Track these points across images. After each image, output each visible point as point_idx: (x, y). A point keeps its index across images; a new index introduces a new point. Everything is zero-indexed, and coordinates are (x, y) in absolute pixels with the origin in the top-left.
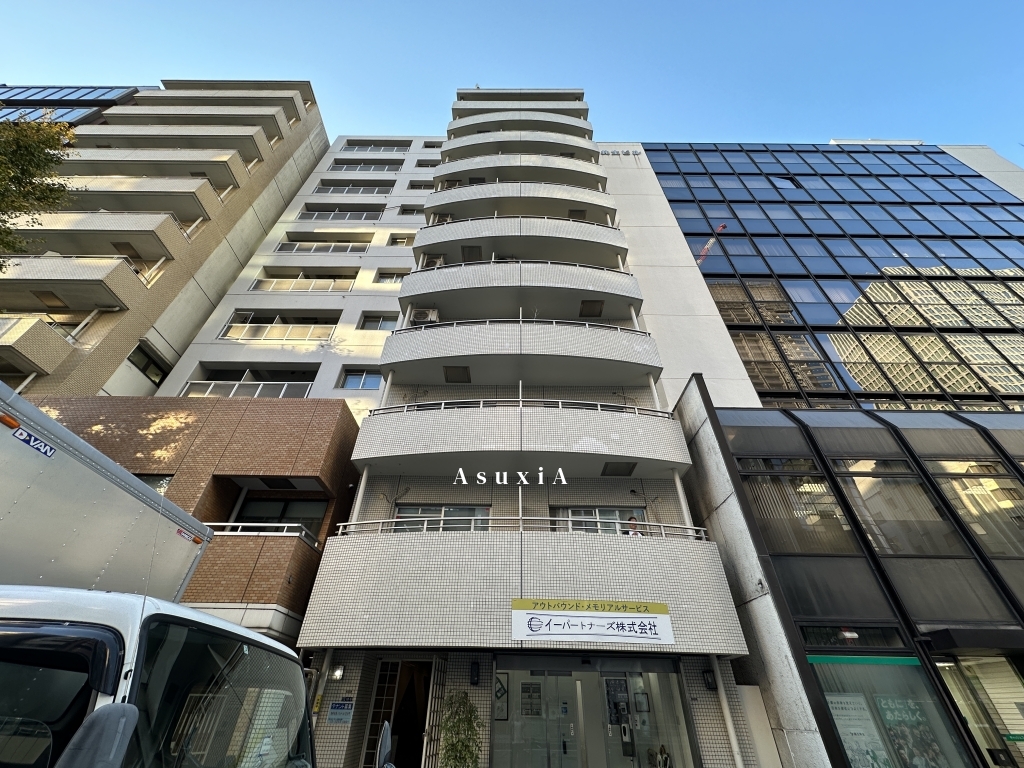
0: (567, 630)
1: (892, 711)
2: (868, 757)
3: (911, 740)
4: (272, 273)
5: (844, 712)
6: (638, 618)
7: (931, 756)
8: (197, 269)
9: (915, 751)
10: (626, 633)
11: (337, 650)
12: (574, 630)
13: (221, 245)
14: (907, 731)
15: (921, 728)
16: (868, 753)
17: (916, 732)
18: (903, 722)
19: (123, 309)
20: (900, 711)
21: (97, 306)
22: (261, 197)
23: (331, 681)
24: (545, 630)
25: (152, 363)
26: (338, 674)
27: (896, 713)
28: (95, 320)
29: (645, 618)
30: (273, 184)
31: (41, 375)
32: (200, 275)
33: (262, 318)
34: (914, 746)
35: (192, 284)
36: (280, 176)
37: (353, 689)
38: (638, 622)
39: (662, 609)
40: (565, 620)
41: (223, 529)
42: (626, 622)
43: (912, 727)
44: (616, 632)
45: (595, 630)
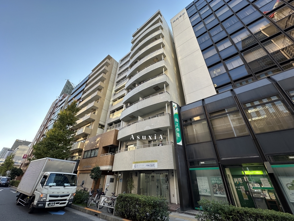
0: (140, 167)
1: (214, 181)
2: (205, 191)
3: (217, 187)
4: (115, 101)
5: (201, 181)
6: (151, 163)
7: (222, 191)
8: (103, 107)
9: (218, 190)
10: (149, 166)
11: (120, 171)
12: (141, 166)
13: (105, 100)
14: (217, 185)
15: (221, 185)
16: (205, 190)
17: (219, 185)
18: (217, 183)
19: (95, 120)
20: (216, 180)
21: (92, 121)
22: (109, 86)
23: (119, 176)
24: (137, 167)
25: (102, 127)
26: (120, 175)
27: (215, 181)
28: (92, 123)
29: (153, 163)
30: (110, 82)
31: (89, 134)
32: (104, 108)
33: (113, 112)
34: (218, 189)
35: (103, 110)
36: (110, 79)
37: (122, 177)
38: (151, 164)
39: (156, 161)
40: (139, 165)
41: (107, 154)
42: (149, 164)
43: (218, 185)
44: (147, 166)
45: (144, 166)
